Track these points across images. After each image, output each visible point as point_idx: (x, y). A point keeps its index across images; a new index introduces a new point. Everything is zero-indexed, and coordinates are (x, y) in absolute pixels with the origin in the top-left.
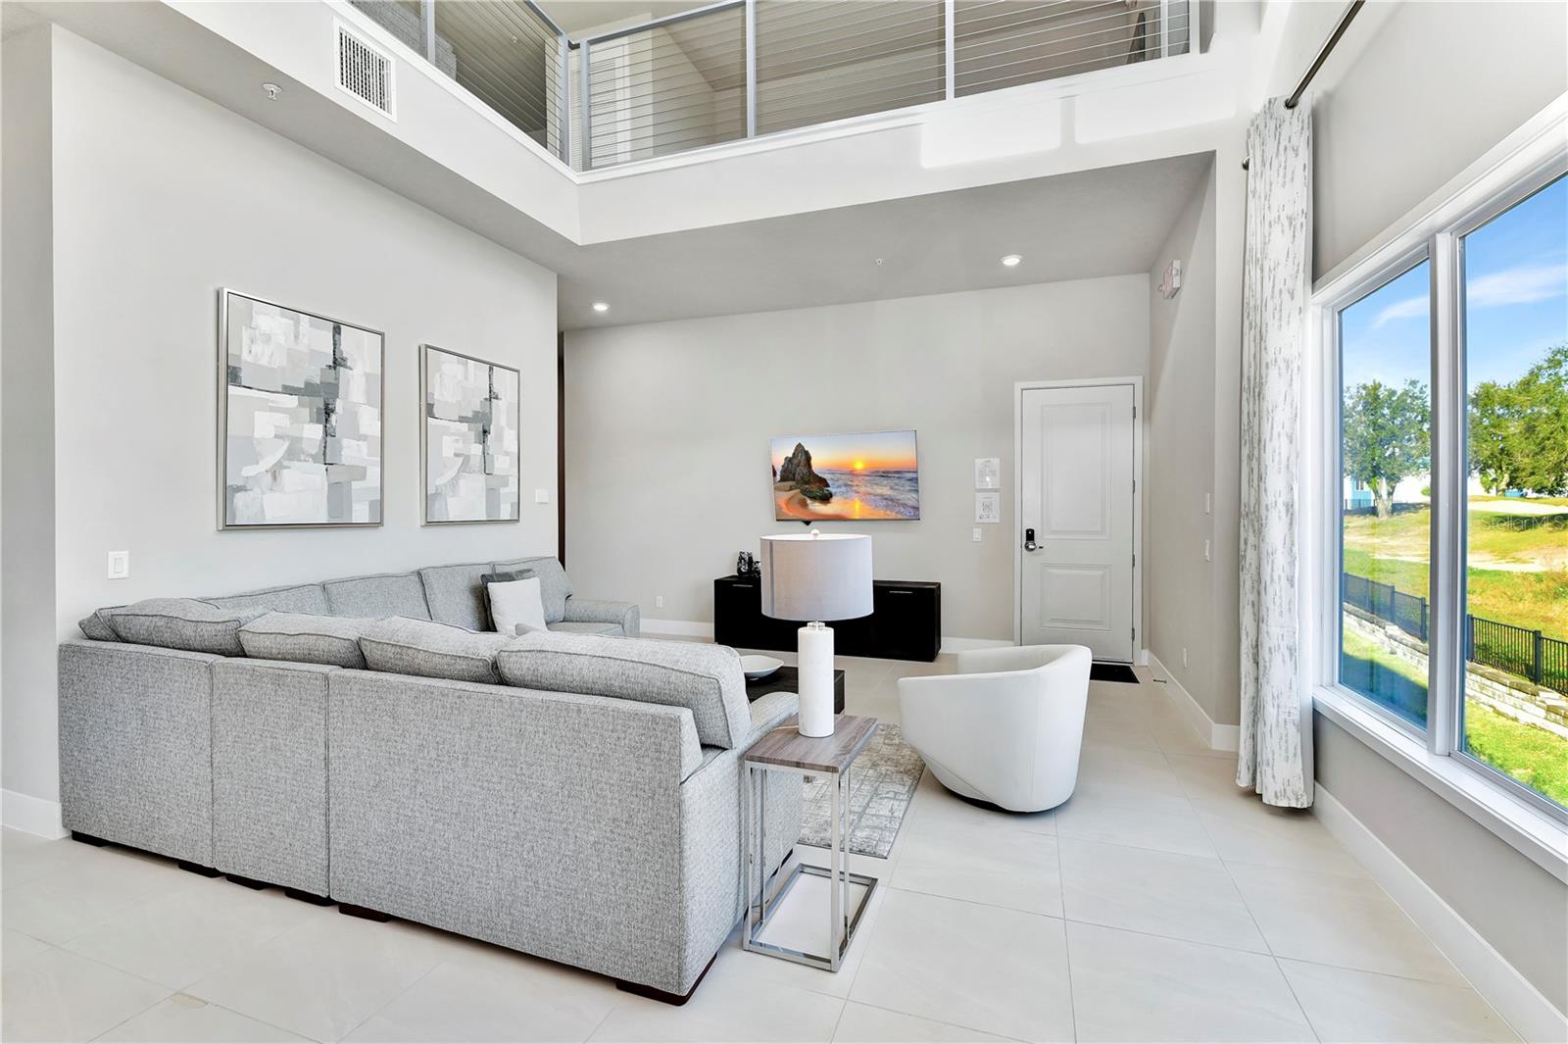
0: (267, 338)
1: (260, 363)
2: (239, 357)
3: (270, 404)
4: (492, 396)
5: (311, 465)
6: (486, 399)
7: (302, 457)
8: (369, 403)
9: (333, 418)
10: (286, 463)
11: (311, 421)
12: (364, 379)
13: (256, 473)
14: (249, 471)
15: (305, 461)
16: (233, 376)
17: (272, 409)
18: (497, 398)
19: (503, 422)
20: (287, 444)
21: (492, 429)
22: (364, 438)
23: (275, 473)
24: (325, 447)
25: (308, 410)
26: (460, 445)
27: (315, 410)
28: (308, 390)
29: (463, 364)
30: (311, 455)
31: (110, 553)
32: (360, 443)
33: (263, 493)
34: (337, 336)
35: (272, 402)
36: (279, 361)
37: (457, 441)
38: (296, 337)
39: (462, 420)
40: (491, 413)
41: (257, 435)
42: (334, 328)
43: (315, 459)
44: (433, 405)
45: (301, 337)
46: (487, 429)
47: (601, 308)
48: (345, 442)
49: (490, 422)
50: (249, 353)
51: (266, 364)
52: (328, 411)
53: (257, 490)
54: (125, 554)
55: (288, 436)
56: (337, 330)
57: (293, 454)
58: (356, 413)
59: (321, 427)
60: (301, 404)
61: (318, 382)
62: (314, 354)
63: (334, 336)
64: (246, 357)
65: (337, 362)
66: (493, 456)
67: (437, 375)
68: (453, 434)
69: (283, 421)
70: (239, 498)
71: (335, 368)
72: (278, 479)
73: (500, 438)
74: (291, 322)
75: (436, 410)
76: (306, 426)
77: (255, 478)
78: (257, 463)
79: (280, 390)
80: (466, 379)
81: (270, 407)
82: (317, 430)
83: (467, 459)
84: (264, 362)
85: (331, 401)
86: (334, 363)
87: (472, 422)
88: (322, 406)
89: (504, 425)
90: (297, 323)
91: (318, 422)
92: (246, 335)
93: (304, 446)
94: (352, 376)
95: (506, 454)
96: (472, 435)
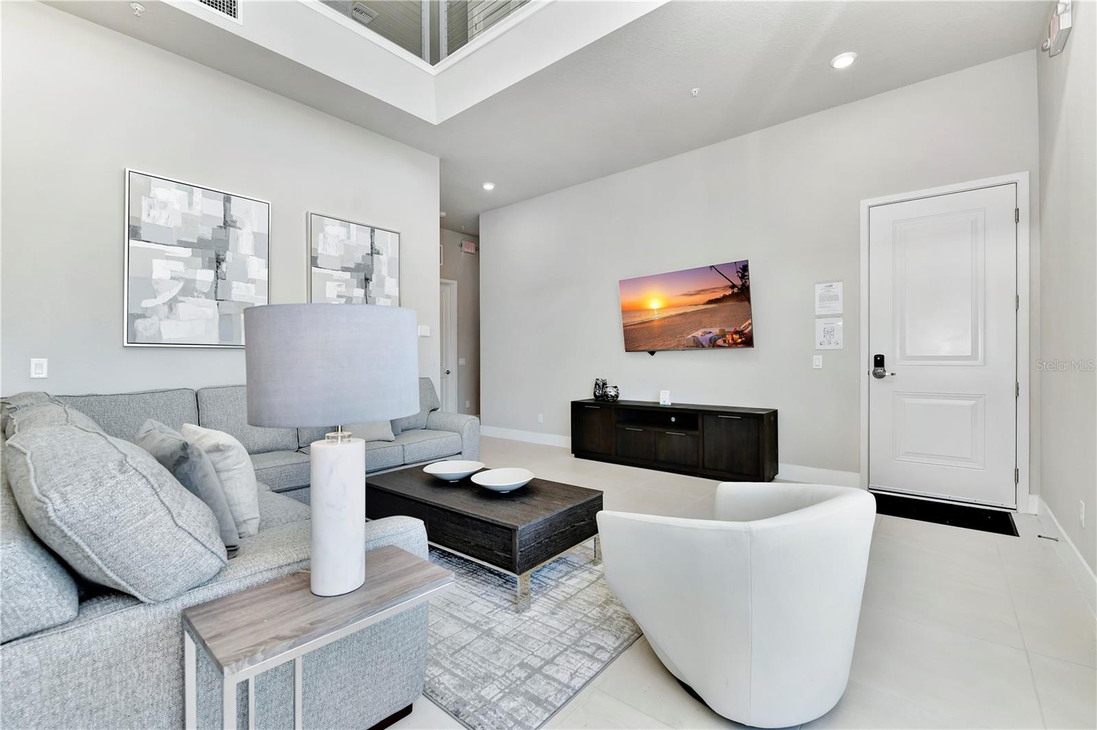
0: (164, 205)
1: (158, 223)
2: (139, 219)
3: (167, 254)
4: (374, 251)
5: (203, 300)
6: (368, 254)
7: (196, 294)
8: (257, 254)
9: (224, 265)
10: (180, 298)
11: (203, 267)
12: (252, 236)
13: (153, 305)
14: (147, 303)
15: (198, 297)
16: (134, 233)
17: (168, 258)
18: (378, 253)
19: (384, 272)
20: (181, 285)
21: (374, 277)
22: (253, 281)
23: (171, 305)
24: (216, 287)
25: (200, 259)
26: (343, 289)
27: (207, 259)
28: (200, 245)
29: (345, 227)
30: (204, 293)
31: (32, 360)
32: (249, 285)
33: (160, 320)
34: (227, 204)
35: (168, 252)
36: (176, 222)
37: (339, 286)
38: (190, 204)
39: (345, 269)
40: (372, 265)
41: (154, 277)
42: (224, 198)
43: (207, 296)
44: (316, 258)
45: (194, 204)
46: (368, 277)
47: (489, 187)
48: (235, 284)
49: (372, 271)
50: (147, 217)
51: (163, 224)
52: (219, 261)
53: (155, 318)
54: (44, 361)
55: (183, 278)
56: (227, 199)
57: (189, 289)
58: (245, 262)
59: (212, 273)
60: (194, 255)
61: (210, 239)
62: (206, 218)
63: (224, 205)
64: (144, 218)
65: (227, 224)
66: (374, 298)
67: (321, 235)
68: (336, 280)
69: (179, 267)
70: (140, 324)
71: (225, 228)
72: (174, 311)
73: (381, 284)
74: (186, 193)
75: (319, 262)
76: (199, 271)
77: (154, 310)
78: (155, 297)
79: (176, 244)
80: (349, 238)
81: (167, 256)
82: (210, 275)
83: (349, 300)
84: (161, 222)
85: (221, 253)
86: (224, 224)
87: (355, 271)
88: (213, 256)
89: (386, 275)
90: (191, 194)
91: (210, 268)
92: (145, 203)
93: (198, 286)
94: (241, 234)
95: (388, 297)
96: (355, 281)
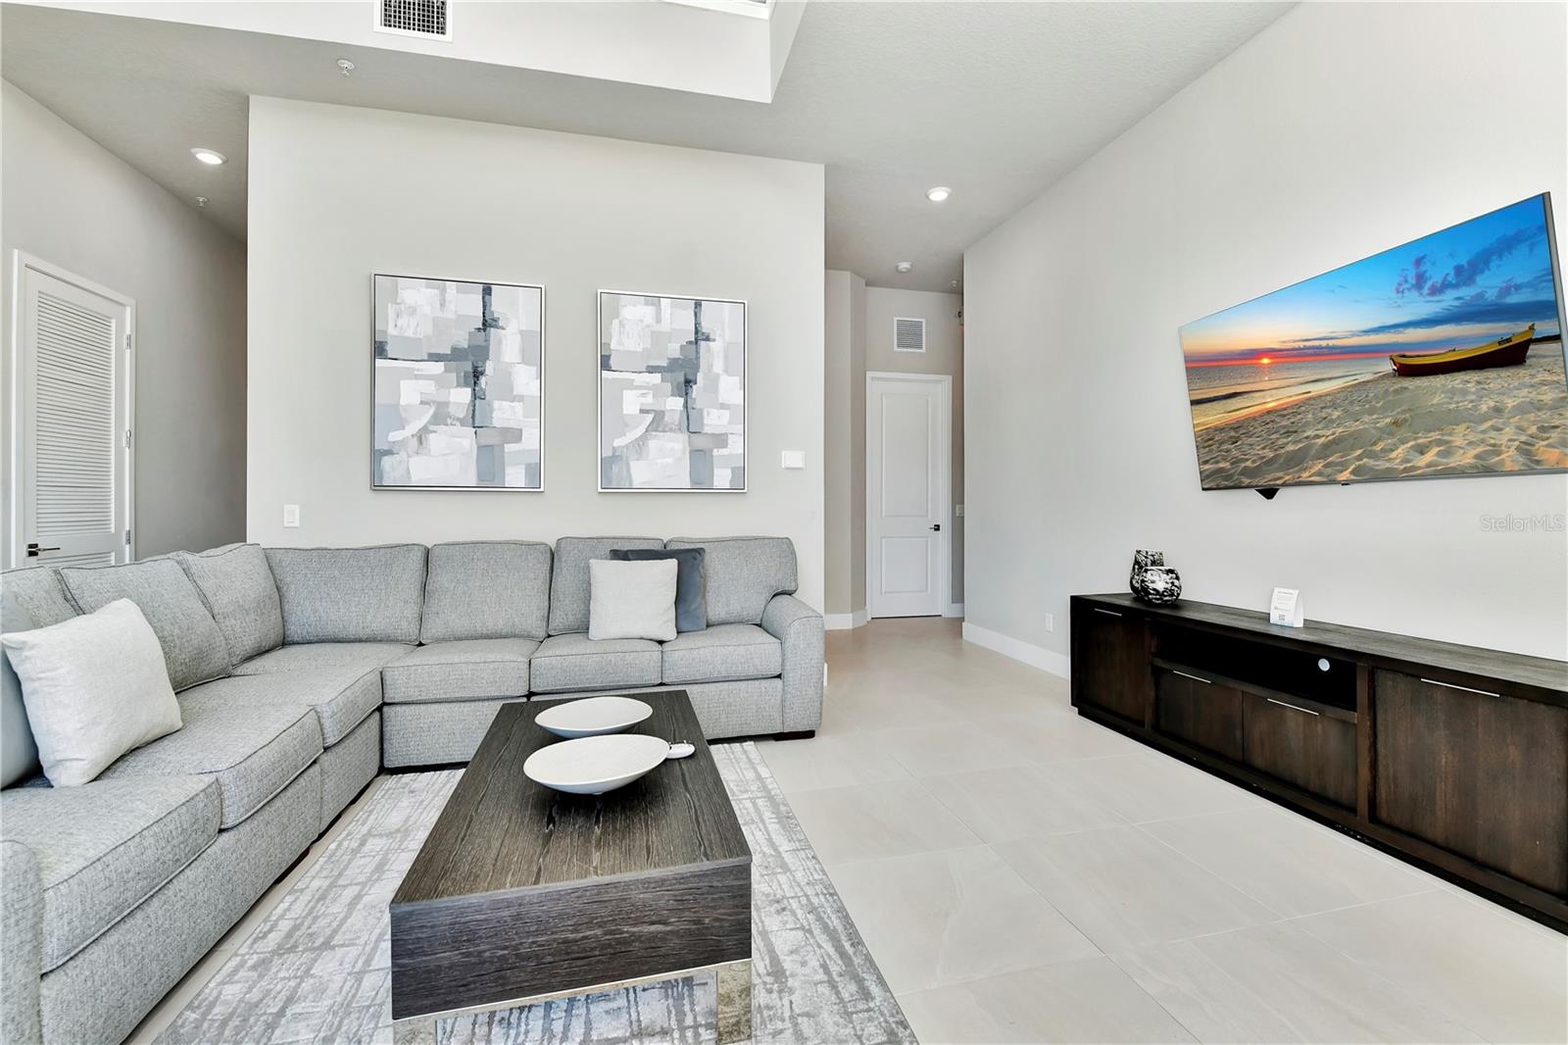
0: (413, 311)
1: (406, 334)
2: (385, 333)
3: (416, 372)
4: (700, 336)
5: (458, 429)
6: (690, 342)
7: (449, 421)
8: (525, 361)
9: (483, 380)
10: (431, 428)
11: (458, 386)
12: (519, 336)
13: (401, 438)
14: (395, 436)
15: (452, 424)
16: (379, 350)
17: (417, 377)
18: (707, 339)
19: (718, 367)
20: (432, 410)
21: (700, 377)
22: (520, 398)
23: (421, 437)
24: (474, 411)
25: (455, 374)
26: (649, 400)
27: (462, 374)
28: (456, 355)
29: (653, 305)
30: (458, 419)
31: (286, 506)
32: (515, 404)
33: (409, 456)
34: (487, 297)
35: (418, 370)
36: (426, 330)
37: (643, 395)
38: (442, 305)
39: (651, 370)
40: (697, 358)
41: (402, 402)
42: (484, 290)
43: (462, 422)
44: (608, 357)
45: (447, 304)
46: (690, 377)
48: (496, 404)
49: (696, 368)
50: (393, 328)
51: (411, 335)
52: (477, 374)
53: (403, 454)
54: (296, 508)
55: (434, 402)
56: (487, 290)
57: (441, 417)
58: (510, 374)
59: (469, 390)
60: (447, 370)
61: (466, 346)
62: (461, 319)
63: (483, 298)
64: (391, 331)
65: (488, 323)
66: (701, 410)
67: (616, 322)
68: (638, 388)
69: (429, 387)
70: (387, 462)
71: (485, 330)
72: (424, 443)
73: (712, 387)
74: (436, 291)
75: (613, 363)
76: (453, 391)
77: (403, 443)
78: (404, 428)
79: (426, 358)
80: (658, 320)
81: (416, 375)
82: (464, 395)
83: (659, 416)
84: (409, 333)
85: (480, 364)
86: (484, 324)
87: (668, 372)
88: (470, 369)
89: (721, 372)
90: (443, 291)
91: (466, 385)
92: (391, 311)
93: (452, 410)
94: (505, 335)
95: (723, 406)
96: (668, 386)
